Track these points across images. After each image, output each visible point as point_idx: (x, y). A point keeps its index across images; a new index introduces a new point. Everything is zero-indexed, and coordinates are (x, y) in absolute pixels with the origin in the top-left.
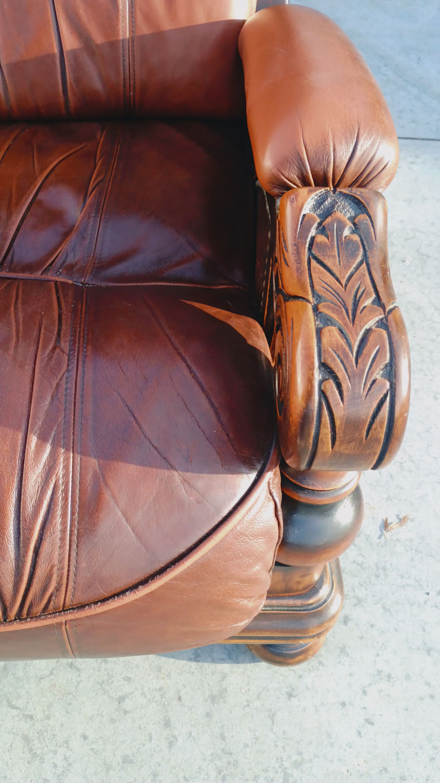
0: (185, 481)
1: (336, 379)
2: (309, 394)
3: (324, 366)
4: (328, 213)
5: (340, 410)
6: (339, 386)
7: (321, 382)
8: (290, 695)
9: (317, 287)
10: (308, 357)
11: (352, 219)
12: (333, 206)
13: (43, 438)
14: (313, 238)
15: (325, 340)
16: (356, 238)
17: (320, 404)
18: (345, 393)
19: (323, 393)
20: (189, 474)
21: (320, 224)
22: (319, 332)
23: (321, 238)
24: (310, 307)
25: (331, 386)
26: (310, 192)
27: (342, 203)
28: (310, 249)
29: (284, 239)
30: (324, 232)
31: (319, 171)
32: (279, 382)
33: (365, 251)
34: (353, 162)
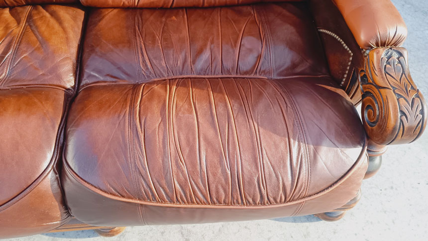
0: (342, 151)
1: (405, 115)
2: (396, 121)
3: (401, 111)
4: (390, 57)
5: (406, 125)
6: (406, 117)
7: (401, 116)
8: (335, 233)
9: (391, 84)
10: (395, 109)
11: (398, 58)
12: (391, 54)
13: (294, 139)
14: (385, 66)
15: (401, 103)
16: (400, 65)
17: (400, 123)
18: (409, 120)
19: (401, 121)
20: (343, 149)
21: (387, 61)
22: (398, 99)
23: (388, 66)
24: (392, 91)
25: (404, 117)
26: (384, 50)
27: (394, 53)
28: (385, 70)
29: (374, 66)
30: (389, 63)
31: (383, 41)
32: (369, 115)
33: (403, 69)
34: (395, 38)
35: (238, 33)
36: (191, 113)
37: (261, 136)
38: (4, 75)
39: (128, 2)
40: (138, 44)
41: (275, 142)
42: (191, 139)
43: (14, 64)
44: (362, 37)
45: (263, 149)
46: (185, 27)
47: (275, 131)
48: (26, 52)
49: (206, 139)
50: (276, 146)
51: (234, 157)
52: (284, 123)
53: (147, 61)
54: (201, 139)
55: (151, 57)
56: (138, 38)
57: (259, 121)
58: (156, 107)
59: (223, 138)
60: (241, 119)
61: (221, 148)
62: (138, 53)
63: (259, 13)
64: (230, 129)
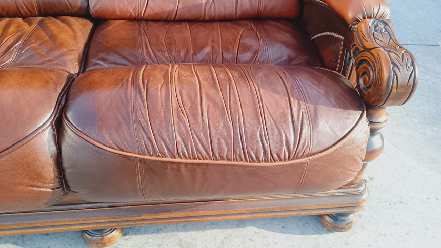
1: (397, 66)
2: (389, 72)
3: (393, 63)
4: (376, 26)
5: (399, 76)
6: (399, 69)
7: (393, 68)
9: (381, 45)
10: (387, 61)
11: (384, 27)
12: (378, 24)
14: (373, 33)
15: (391, 56)
16: (386, 33)
17: (394, 74)
18: (401, 71)
19: (394, 71)
21: (375, 29)
22: (389, 54)
23: (375, 33)
24: (382, 49)
25: (396, 68)
26: (370, 21)
27: (380, 23)
28: (373, 36)
29: (363, 35)
30: (376, 31)
31: (369, 15)
32: (364, 81)
33: (390, 36)
34: (379, 14)
35: (237, 34)
36: (194, 77)
37: (262, 95)
38: (11, 60)
39: (135, 13)
40: (143, 41)
41: (275, 100)
42: (193, 95)
43: (22, 50)
44: (350, 16)
45: (264, 105)
46: (188, 30)
47: (275, 91)
48: (35, 43)
49: (208, 96)
50: (277, 103)
51: (235, 111)
52: (283, 85)
53: (151, 52)
54: (203, 96)
55: (155, 50)
56: (142, 36)
57: (259, 83)
58: (159, 74)
59: (224, 95)
60: (241, 82)
61: (222, 103)
62: (142, 46)
63: (256, 25)
64: (231, 89)
